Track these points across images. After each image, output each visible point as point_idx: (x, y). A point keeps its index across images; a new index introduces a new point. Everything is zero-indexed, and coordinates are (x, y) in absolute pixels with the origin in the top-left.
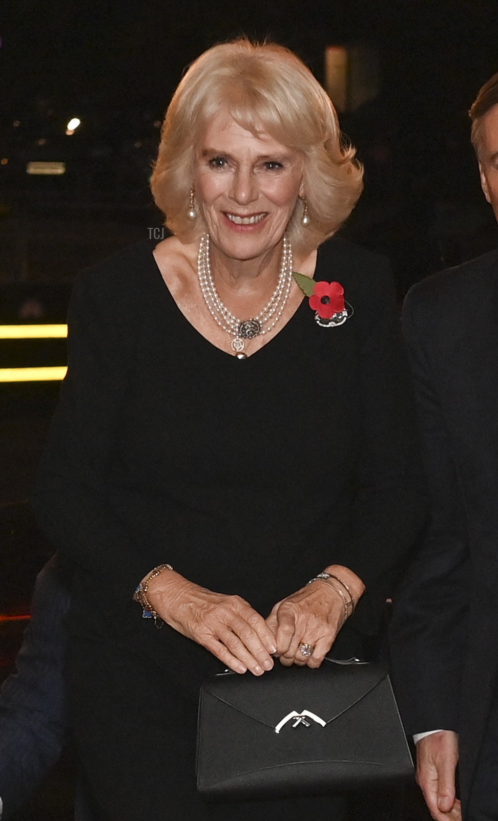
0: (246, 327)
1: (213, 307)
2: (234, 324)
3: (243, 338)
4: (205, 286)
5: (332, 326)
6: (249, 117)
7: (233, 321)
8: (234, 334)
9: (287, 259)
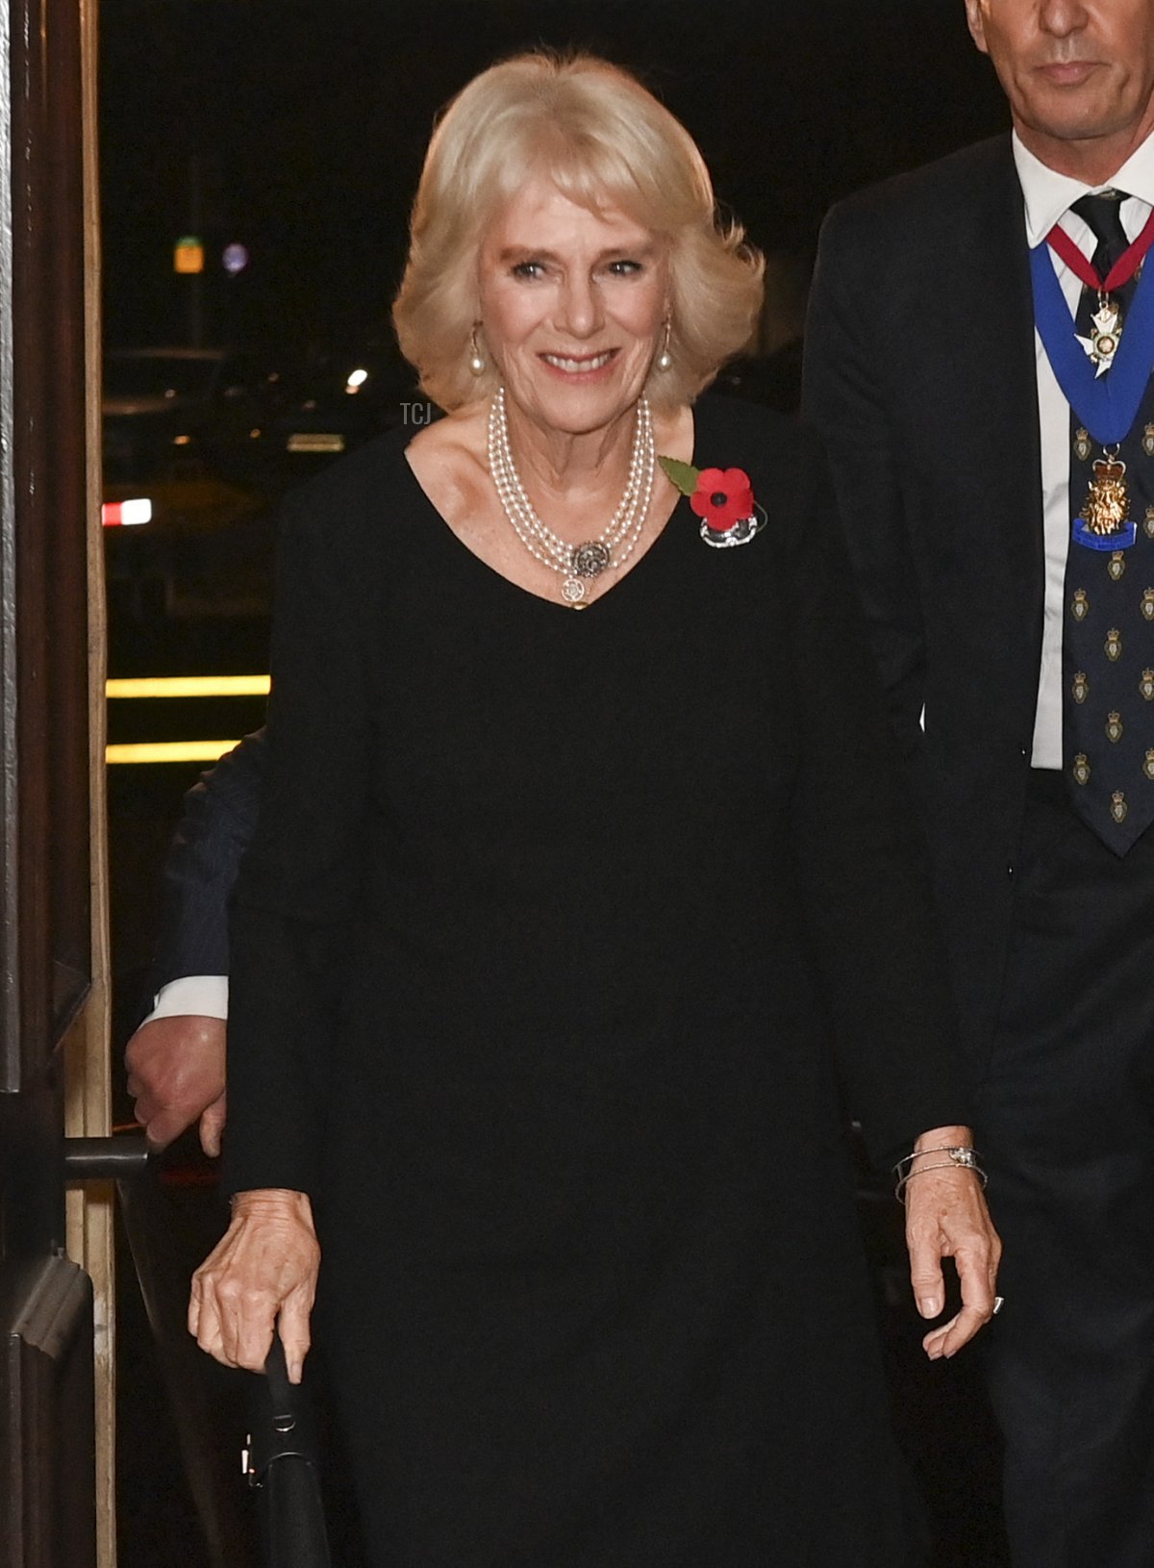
0: (585, 556)
1: (524, 529)
2: (563, 554)
3: (582, 578)
4: (506, 494)
5: (732, 544)
6: (585, 181)
7: (561, 551)
8: (565, 571)
9: (643, 434)
